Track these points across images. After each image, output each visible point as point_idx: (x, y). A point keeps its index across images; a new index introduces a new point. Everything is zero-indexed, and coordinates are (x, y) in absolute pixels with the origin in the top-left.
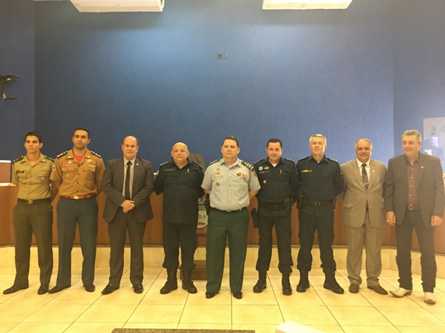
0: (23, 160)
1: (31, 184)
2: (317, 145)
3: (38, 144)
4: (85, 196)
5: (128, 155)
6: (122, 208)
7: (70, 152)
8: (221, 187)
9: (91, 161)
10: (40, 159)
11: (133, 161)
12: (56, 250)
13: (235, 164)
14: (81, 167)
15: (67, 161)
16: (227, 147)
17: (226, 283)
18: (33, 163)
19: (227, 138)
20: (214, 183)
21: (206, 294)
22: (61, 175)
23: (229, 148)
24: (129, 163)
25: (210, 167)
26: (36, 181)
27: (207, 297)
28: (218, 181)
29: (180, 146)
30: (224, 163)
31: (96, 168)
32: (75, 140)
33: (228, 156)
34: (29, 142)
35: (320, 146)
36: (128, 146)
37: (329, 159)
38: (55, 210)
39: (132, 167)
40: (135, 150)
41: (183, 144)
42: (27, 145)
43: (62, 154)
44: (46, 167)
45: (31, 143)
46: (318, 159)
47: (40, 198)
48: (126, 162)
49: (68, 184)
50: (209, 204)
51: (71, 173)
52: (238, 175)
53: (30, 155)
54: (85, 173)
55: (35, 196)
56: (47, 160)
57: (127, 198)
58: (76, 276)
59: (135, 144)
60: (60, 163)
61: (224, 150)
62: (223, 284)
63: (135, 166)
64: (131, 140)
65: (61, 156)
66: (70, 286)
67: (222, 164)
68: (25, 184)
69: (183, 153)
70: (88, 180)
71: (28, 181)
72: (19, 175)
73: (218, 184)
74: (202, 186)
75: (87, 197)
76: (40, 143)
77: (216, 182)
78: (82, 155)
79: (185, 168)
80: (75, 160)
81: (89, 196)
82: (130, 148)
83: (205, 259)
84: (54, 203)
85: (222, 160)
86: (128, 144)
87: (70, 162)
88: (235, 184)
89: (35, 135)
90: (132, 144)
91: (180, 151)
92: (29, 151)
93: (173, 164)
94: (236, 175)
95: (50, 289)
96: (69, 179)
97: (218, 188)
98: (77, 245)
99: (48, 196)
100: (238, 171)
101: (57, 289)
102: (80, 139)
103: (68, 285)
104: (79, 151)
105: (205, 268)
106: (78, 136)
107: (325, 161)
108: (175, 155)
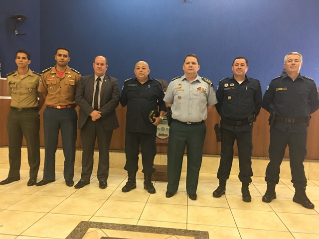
0: (15, 74)
1: (21, 94)
2: (294, 62)
3: (27, 60)
4: (66, 106)
5: (98, 72)
6: (91, 117)
7: (54, 68)
8: (182, 101)
9: (71, 76)
10: (28, 74)
11: (102, 78)
12: (42, 151)
13: (195, 80)
14: (62, 81)
15: (51, 76)
16: (188, 63)
17: (182, 185)
18: (22, 77)
19: (189, 56)
20: (176, 97)
21: (167, 193)
22: (46, 87)
23: (191, 65)
24: (99, 79)
25: (172, 82)
26: (25, 92)
27: (167, 197)
28: (180, 95)
29: (142, 64)
30: (185, 79)
31: (75, 83)
32: (58, 58)
33: (190, 72)
34: (19, 58)
35: (297, 63)
36: (98, 64)
37: (304, 77)
38: (41, 118)
39: (101, 83)
40: (104, 68)
41: (145, 63)
42: (17, 61)
43: (46, 70)
44: (34, 80)
45: (21, 59)
46: (293, 77)
47: (28, 107)
48: (96, 78)
49: (52, 95)
50: (171, 116)
51: (54, 86)
52: (199, 89)
53: (20, 70)
54: (66, 86)
55: (24, 105)
56: (34, 75)
57: (96, 109)
58: (59, 172)
59: (105, 63)
60: (45, 78)
61: (186, 67)
62: (180, 186)
63: (104, 82)
64: (101, 59)
65: (46, 72)
66: (55, 181)
67: (183, 80)
68: (15, 93)
69: (144, 71)
70: (68, 92)
71: (18, 91)
72: (11, 86)
73: (180, 98)
74: (164, 100)
75: (68, 107)
76: (29, 59)
77: (177, 96)
78: (63, 71)
79: (146, 84)
80: (57, 75)
81: (70, 106)
82: (100, 66)
83: (166, 164)
84: (41, 112)
85: (184, 77)
86: (98, 62)
87: (53, 76)
88: (196, 97)
89: (24, 53)
90: (102, 63)
91: (142, 69)
92: (19, 66)
93: (136, 80)
94: (196, 89)
95: (38, 182)
96: (52, 91)
97: (179, 101)
98: (60, 148)
99: (35, 105)
100: (198, 86)
101: (44, 183)
102: (62, 57)
103: (53, 180)
104: (61, 68)
105: (166, 172)
106: (60, 55)
107: (300, 79)
108: (137, 72)
